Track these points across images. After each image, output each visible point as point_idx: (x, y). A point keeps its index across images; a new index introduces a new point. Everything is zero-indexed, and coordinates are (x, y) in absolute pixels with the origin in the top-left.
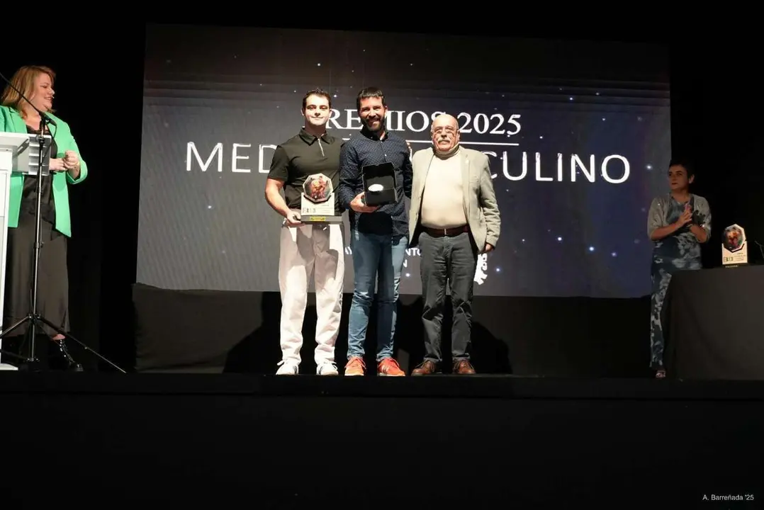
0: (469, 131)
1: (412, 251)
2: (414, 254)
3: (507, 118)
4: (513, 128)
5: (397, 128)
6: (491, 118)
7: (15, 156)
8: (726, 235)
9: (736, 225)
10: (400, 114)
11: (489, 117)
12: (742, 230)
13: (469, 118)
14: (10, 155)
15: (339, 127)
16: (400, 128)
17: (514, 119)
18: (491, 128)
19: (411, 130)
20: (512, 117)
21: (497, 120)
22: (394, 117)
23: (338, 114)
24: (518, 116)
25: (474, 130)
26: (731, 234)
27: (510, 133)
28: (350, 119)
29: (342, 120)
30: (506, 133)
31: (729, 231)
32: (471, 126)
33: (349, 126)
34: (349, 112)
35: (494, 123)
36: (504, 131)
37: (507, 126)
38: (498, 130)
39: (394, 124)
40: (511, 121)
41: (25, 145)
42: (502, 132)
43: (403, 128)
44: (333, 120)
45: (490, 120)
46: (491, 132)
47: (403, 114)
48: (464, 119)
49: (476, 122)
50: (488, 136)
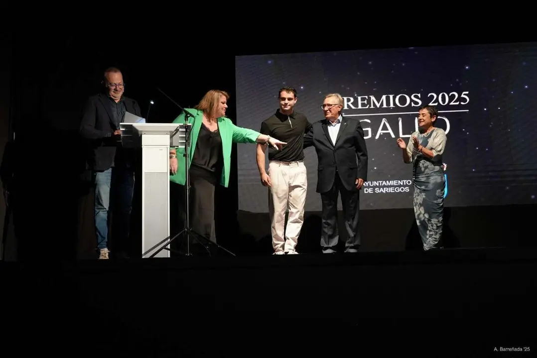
0: (436, 104)
1: (403, 182)
2: (405, 184)
3: (460, 95)
4: (465, 100)
5: (390, 106)
6: (450, 95)
7: (171, 137)
10: (391, 97)
11: (448, 95)
13: (435, 96)
14: (169, 136)
15: (353, 108)
16: (392, 105)
17: (464, 94)
19: (398, 106)
21: (454, 96)
22: (388, 99)
23: (352, 100)
24: (467, 93)
25: (439, 103)
27: (462, 103)
28: (360, 102)
29: (355, 103)
30: (460, 103)
32: (437, 101)
33: (360, 107)
34: (359, 98)
35: (452, 98)
37: (460, 99)
38: (455, 102)
39: (388, 103)
40: (463, 96)
41: (177, 130)
42: (458, 103)
43: (394, 105)
44: (350, 103)
45: (449, 97)
46: (451, 104)
47: (393, 96)
48: (432, 97)
49: (439, 98)
50: (448, 107)
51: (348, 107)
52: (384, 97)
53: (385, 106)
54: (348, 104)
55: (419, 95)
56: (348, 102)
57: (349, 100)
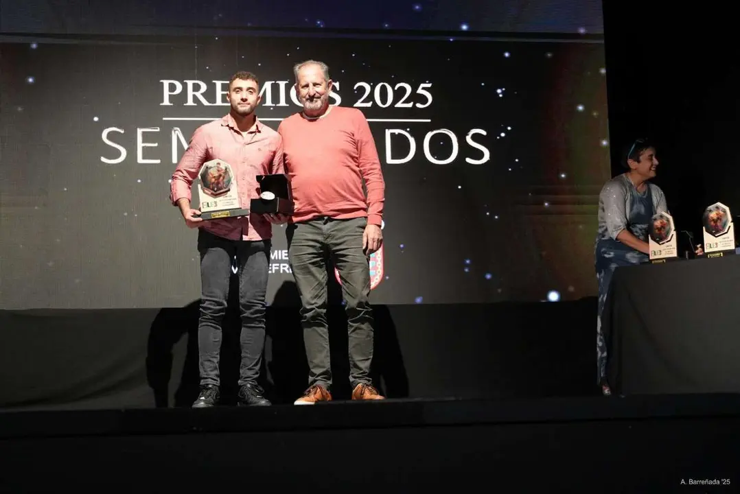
0: (369, 105)
3: (415, 88)
4: (424, 99)
5: (279, 103)
6: (396, 88)
8: (708, 217)
9: (719, 204)
10: (282, 84)
11: (393, 88)
12: (727, 209)
13: (368, 88)
15: (205, 103)
16: (283, 103)
17: (423, 88)
18: (396, 100)
19: (296, 105)
20: (423, 85)
21: (403, 90)
22: (275, 89)
23: (204, 87)
24: (429, 85)
25: (375, 103)
26: (713, 215)
27: (419, 105)
28: (219, 93)
29: (210, 95)
30: (414, 105)
31: (710, 211)
32: (371, 97)
33: (219, 102)
34: (219, 84)
35: (399, 94)
36: (412, 103)
37: (416, 97)
38: (407, 101)
39: (276, 98)
40: (420, 91)
42: (410, 105)
43: (286, 103)
44: (198, 94)
45: (394, 92)
46: (397, 106)
47: (286, 84)
48: (362, 90)
49: (377, 93)
50: (392, 111)
51: (194, 102)
52: (268, 86)
53: (269, 103)
54: (194, 96)
55: (337, 85)
56: (194, 90)
57: (196, 88)
